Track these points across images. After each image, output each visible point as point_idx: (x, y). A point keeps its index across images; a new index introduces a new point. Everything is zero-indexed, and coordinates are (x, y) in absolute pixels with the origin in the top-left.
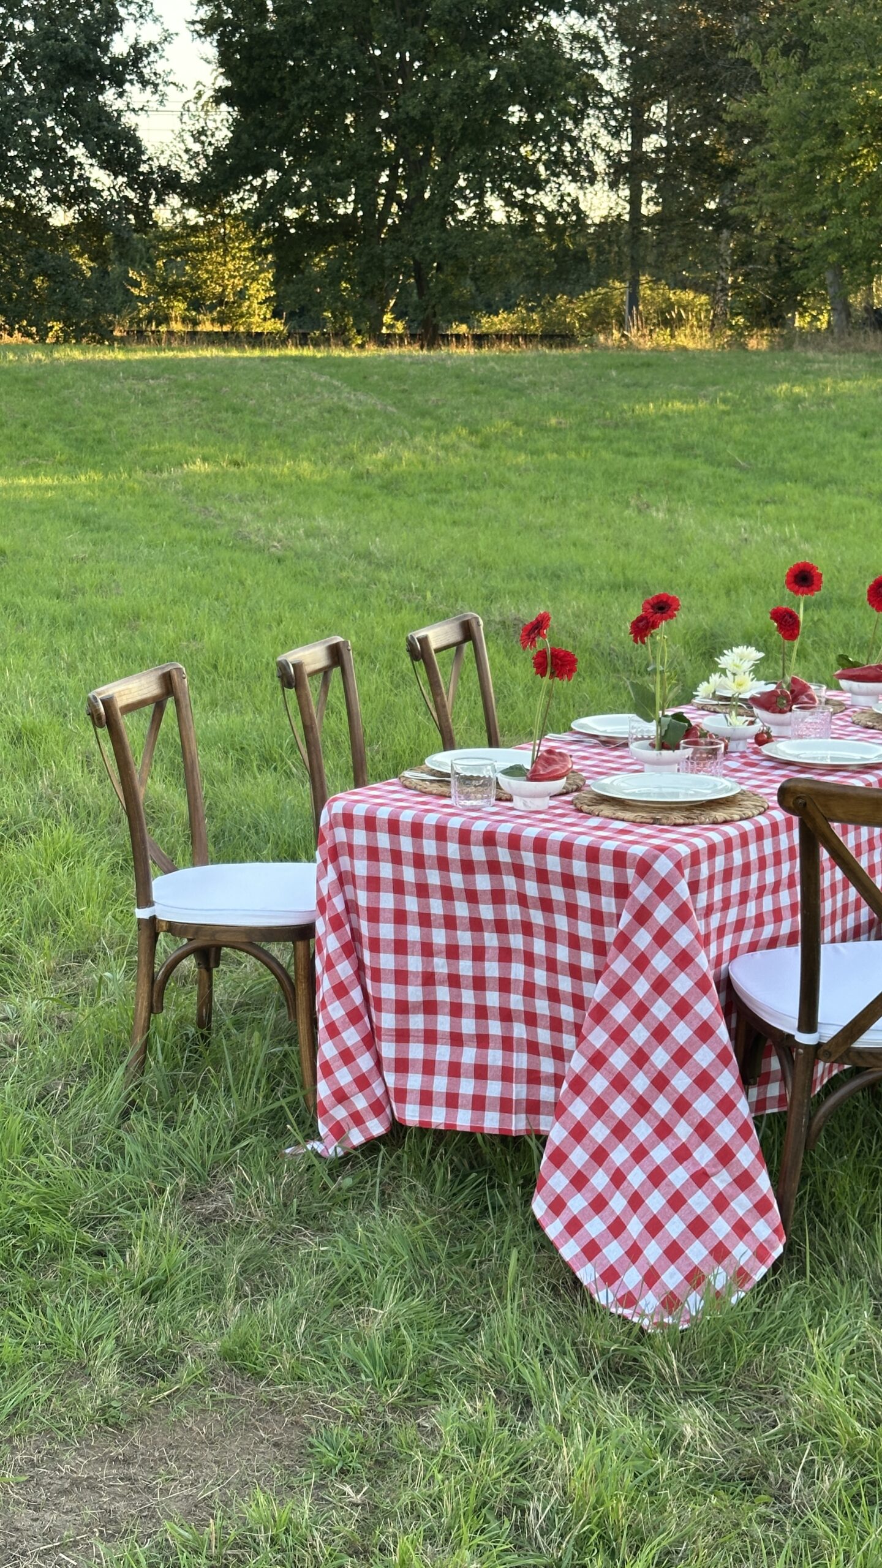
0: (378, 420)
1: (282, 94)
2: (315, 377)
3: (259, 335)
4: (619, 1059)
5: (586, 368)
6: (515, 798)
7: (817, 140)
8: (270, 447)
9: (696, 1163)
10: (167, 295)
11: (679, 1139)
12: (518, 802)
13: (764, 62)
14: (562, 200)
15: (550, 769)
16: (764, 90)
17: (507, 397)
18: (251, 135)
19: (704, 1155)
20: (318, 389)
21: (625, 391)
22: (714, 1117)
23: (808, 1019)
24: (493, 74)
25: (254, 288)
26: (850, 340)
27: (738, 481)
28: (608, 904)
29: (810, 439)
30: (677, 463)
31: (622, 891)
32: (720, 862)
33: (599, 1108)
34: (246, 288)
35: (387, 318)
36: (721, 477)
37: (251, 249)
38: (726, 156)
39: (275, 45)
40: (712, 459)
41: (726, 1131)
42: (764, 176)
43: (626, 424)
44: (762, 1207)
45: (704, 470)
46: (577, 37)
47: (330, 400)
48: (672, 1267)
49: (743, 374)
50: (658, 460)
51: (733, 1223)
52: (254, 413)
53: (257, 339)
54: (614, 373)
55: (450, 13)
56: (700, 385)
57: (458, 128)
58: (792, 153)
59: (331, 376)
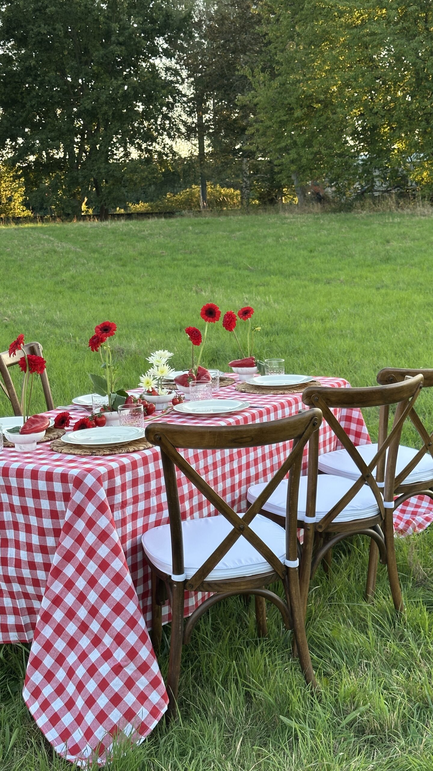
0: (71, 256)
1: (22, 100)
2: (41, 236)
3: (19, 218)
4: (70, 599)
5: (177, 226)
6: (16, 445)
7: (282, 112)
8: (15, 271)
9: (115, 660)
11: (105, 646)
12: (17, 448)
13: (254, 76)
14: (164, 147)
15: (34, 426)
16: (254, 89)
17: (138, 241)
18: (9, 120)
19: (119, 655)
20: (42, 242)
21: (195, 236)
22: (125, 631)
23: (178, 567)
24: (126, 87)
25: (17, 195)
26: (307, 208)
27: (248, 276)
28: (60, 505)
29: (284, 255)
30: (219, 269)
31: (67, 497)
32: (129, 476)
33: (59, 630)
34: (13, 196)
35: (84, 207)
36: (240, 275)
37: (13, 176)
38: (241, 122)
39: (17, 77)
40: (236, 266)
41: (132, 638)
42: (258, 130)
43: (195, 252)
44: (155, 683)
45: (232, 272)
46: (168, 69)
47: (48, 246)
48: (101, 726)
49: (253, 226)
50: (210, 268)
51: (137, 695)
52: (9, 255)
53: (17, 220)
54: (191, 228)
55: (103, 58)
57: (110, 114)
58: (270, 119)
59: (50, 235)
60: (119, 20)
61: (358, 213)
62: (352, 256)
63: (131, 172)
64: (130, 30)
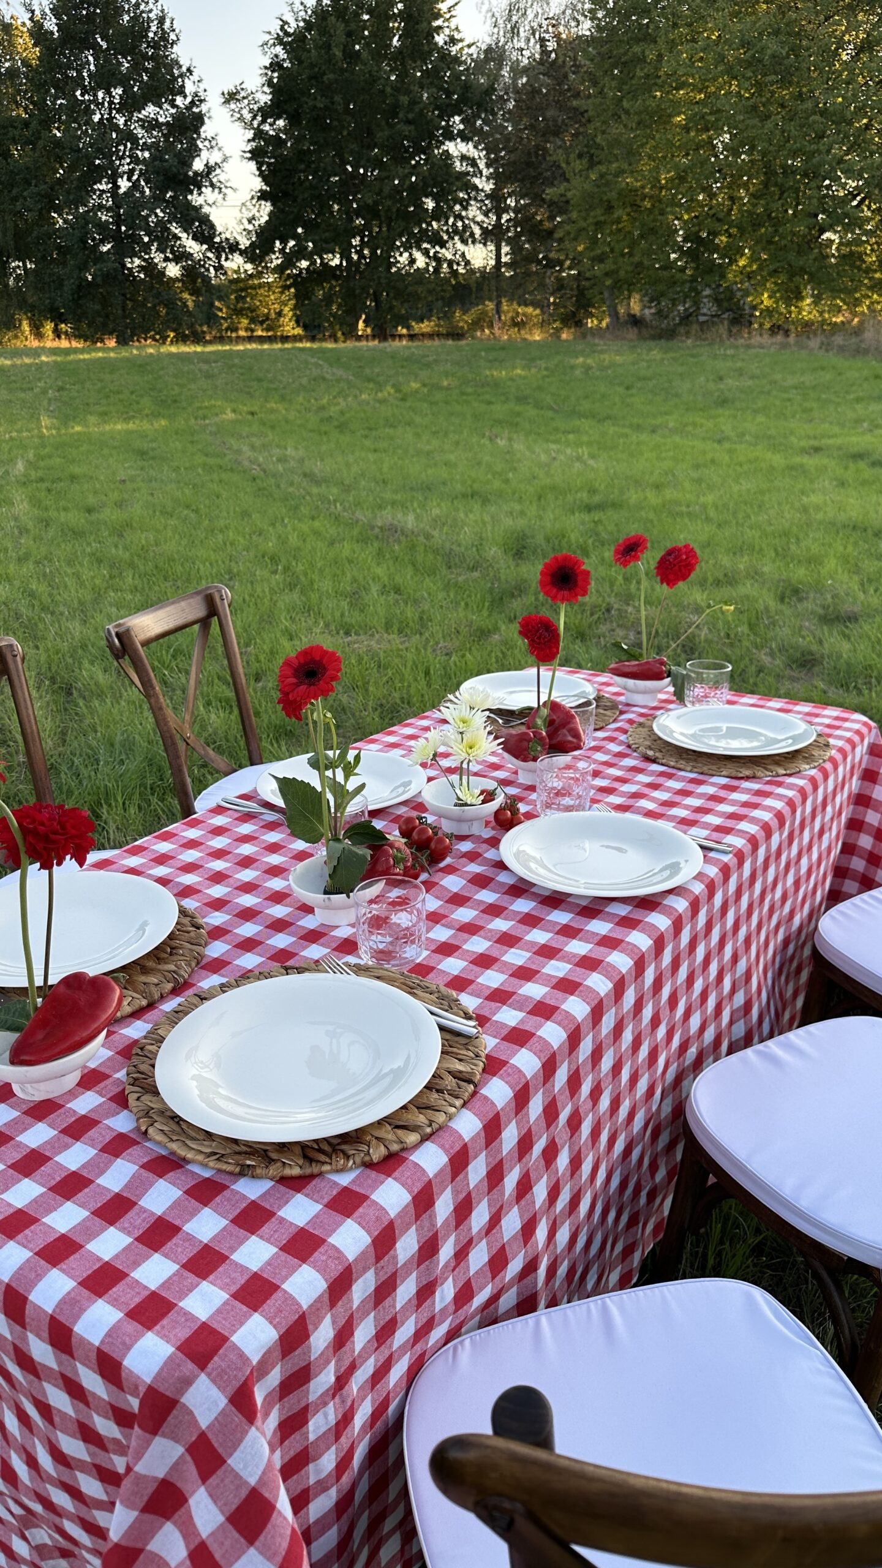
0: (342, 384)
2: (309, 358)
3: (287, 336)
7: (599, 211)
10: (237, 315)
13: (568, 163)
14: (456, 254)
16: (568, 181)
17: (421, 369)
18: (278, 218)
20: (310, 367)
21: (489, 364)
24: (413, 179)
25: (287, 309)
26: (619, 333)
27: (553, 419)
29: (595, 391)
30: (518, 408)
34: (282, 310)
35: (361, 325)
36: (542, 416)
37: (282, 287)
38: (547, 225)
40: (538, 405)
42: (569, 233)
43: (488, 385)
45: (532, 412)
46: (464, 158)
47: (316, 372)
49: (557, 353)
50: (506, 407)
52: (271, 381)
53: (285, 339)
54: (483, 354)
56: (533, 360)
57: (394, 210)
58: (585, 219)
59: (319, 358)
60: (408, 92)
61: (682, 342)
62: (677, 395)
63: (416, 283)
64: (421, 105)
